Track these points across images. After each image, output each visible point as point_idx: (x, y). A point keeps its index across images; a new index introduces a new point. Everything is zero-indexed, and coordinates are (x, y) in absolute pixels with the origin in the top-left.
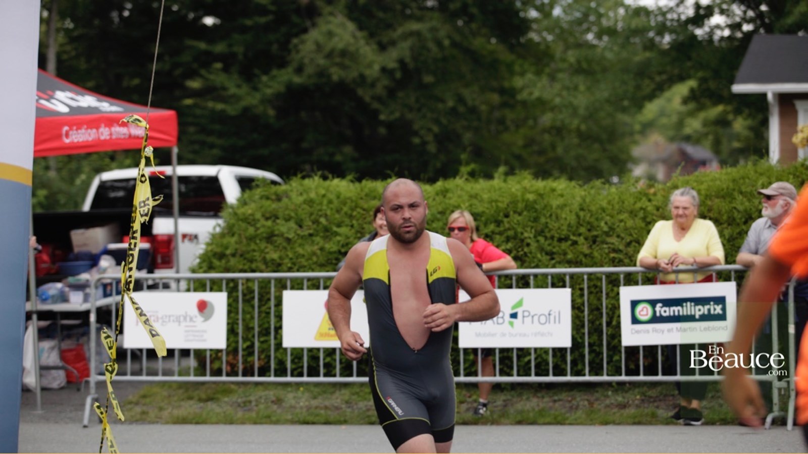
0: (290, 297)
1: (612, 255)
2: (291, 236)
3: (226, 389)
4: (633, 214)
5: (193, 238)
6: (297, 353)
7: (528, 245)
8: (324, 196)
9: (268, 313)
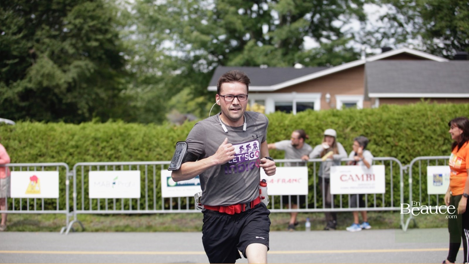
0: (14, 174)
1: (158, 156)
2: (16, 147)
4: (167, 138)
6: (17, 200)
7: (121, 152)
8: (31, 130)
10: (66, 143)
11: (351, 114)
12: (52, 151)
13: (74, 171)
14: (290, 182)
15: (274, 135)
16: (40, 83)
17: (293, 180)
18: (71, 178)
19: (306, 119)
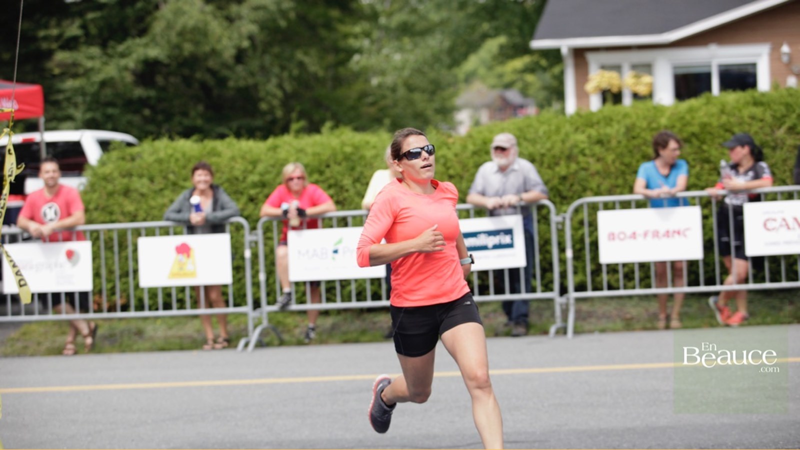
0: (144, 243)
2: (144, 190)
6: (153, 293)
7: (347, 191)
8: (171, 156)
9: (127, 259)
10: (241, 178)
13: (260, 231)
14: (668, 236)
15: (638, 147)
17: (674, 232)
18: (253, 245)
19: (701, 113)
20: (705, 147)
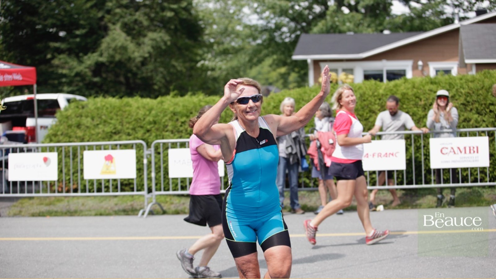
0: (86, 153)
2: (88, 125)
3: (59, 200)
5: (45, 127)
6: (91, 182)
8: (104, 106)
9: (77, 163)
10: (142, 119)
11: (451, 81)
12: (128, 128)
13: (152, 149)
14: (387, 156)
15: (367, 106)
16: (113, 57)
17: (390, 154)
18: (149, 156)
19: (402, 88)
20: (405, 106)
